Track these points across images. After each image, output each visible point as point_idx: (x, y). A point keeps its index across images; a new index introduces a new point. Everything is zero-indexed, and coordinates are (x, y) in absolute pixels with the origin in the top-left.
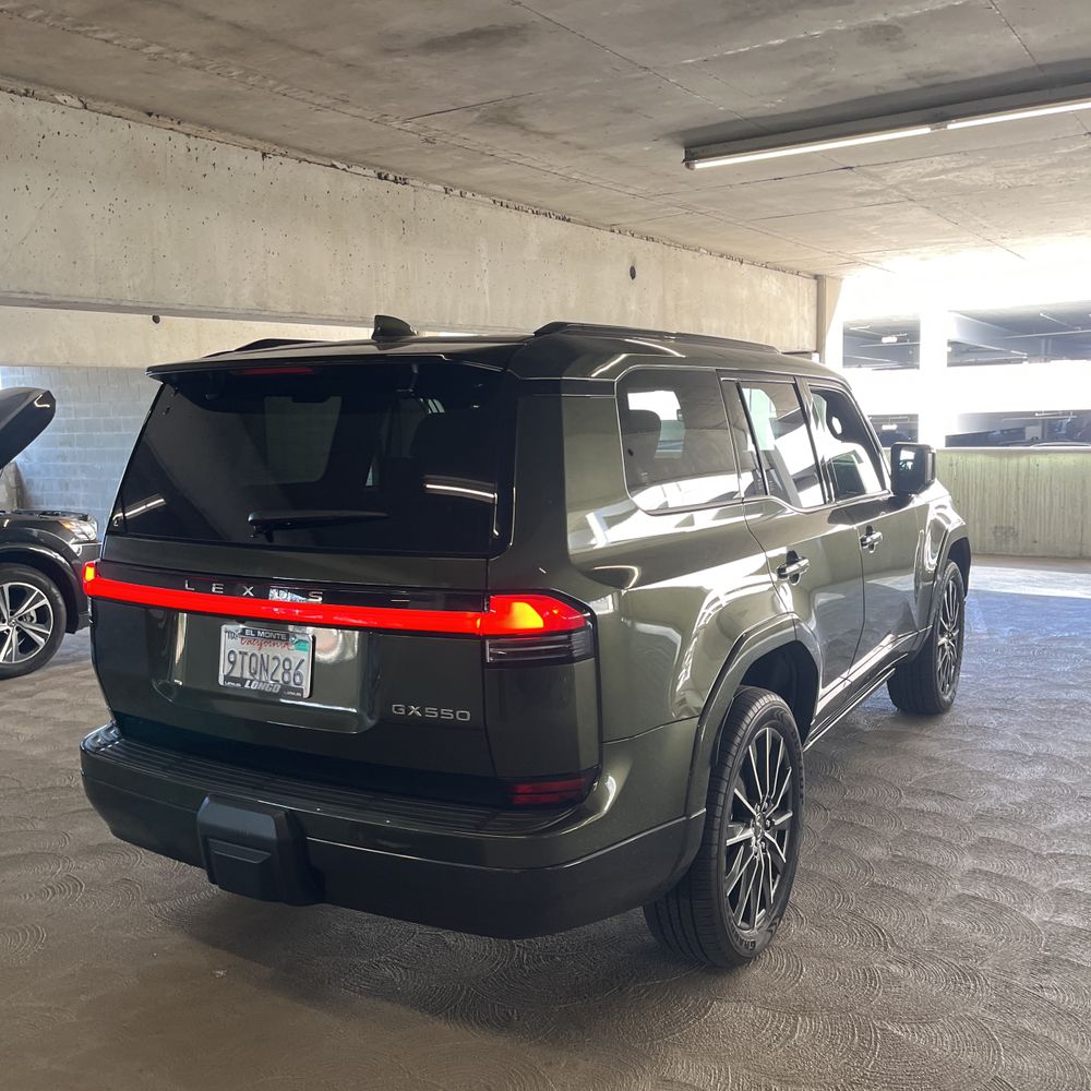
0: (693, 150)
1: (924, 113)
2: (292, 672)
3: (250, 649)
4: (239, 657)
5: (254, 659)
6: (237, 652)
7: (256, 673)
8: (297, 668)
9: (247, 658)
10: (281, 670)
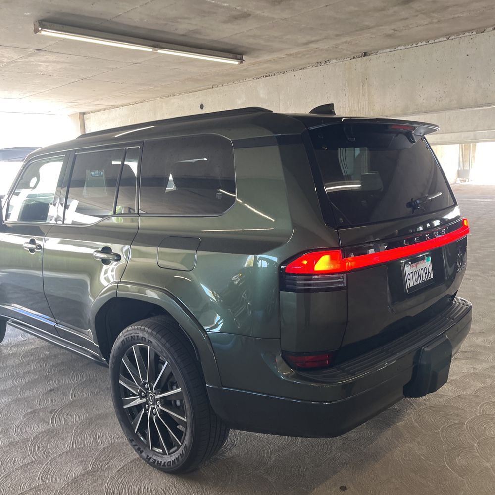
1: (153, 43)
2: (427, 273)
3: (414, 270)
5: (416, 274)
6: (410, 274)
7: (417, 280)
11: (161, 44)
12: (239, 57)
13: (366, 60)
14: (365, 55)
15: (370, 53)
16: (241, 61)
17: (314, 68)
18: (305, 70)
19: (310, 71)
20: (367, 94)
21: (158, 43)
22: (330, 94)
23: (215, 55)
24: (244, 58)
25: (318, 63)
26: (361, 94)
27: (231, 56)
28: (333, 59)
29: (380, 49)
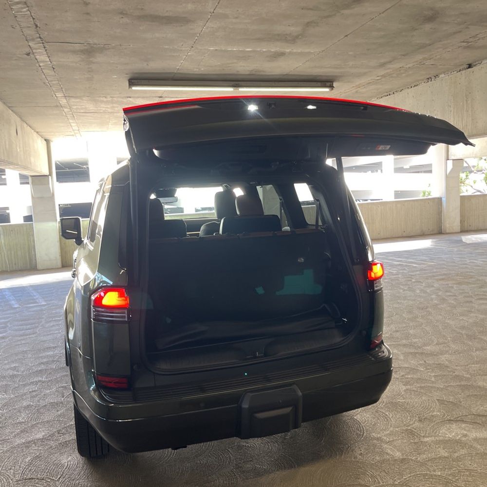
0: (133, 81)
1: (233, 83)
11: (240, 83)
12: (328, 84)
13: (470, 72)
14: (470, 66)
15: (475, 64)
16: (332, 87)
17: (426, 84)
18: (417, 87)
19: (422, 87)
20: (470, 109)
22: (438, 111)
23: (300, 85)
24: (335, 84)
25: (428, 79)
26: (465, 110)
27: (319, 84)
28: (441, 74)
29: (483, 59)
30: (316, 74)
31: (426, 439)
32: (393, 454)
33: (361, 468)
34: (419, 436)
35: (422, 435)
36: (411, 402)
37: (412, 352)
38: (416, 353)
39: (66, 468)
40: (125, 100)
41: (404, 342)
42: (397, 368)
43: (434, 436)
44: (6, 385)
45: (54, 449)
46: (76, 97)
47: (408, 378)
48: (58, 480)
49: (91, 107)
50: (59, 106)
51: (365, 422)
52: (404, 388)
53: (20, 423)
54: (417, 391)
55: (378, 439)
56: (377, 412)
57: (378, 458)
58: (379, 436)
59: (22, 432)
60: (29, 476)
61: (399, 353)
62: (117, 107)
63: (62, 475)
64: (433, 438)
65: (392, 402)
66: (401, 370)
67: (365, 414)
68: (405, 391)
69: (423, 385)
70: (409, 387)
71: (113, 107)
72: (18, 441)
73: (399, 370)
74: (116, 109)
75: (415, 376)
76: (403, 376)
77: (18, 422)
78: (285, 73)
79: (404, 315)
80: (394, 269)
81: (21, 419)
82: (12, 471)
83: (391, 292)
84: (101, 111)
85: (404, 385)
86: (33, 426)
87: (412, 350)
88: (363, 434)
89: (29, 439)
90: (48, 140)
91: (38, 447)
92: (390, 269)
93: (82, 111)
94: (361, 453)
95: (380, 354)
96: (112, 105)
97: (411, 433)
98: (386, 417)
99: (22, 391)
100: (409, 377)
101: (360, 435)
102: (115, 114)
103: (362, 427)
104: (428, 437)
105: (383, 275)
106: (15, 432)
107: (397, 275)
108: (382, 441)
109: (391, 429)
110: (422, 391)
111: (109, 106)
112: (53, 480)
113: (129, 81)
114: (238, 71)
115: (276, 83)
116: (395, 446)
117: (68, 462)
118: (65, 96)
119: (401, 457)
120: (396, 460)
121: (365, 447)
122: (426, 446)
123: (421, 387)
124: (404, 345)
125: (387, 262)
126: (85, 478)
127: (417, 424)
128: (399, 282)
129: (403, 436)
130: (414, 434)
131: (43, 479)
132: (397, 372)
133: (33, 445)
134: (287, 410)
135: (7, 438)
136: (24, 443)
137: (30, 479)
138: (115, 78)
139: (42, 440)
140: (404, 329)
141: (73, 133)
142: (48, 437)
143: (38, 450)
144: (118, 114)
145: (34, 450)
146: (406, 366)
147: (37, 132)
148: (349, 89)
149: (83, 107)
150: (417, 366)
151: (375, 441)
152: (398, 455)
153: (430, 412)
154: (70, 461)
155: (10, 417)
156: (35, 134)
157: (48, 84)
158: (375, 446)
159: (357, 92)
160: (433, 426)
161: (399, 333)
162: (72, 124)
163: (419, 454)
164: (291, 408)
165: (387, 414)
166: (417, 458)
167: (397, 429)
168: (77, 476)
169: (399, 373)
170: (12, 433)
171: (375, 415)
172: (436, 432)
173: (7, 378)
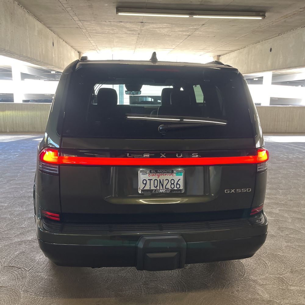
0: (119, 9)
1: (189, 12)
2: (175, 184)
3: (154, 178)
4: (148, 182)
5: (156, 181)
6: (147, 180)
7: (157, 186)
8: (177, 182)
9: (152, 182)
10: (170, 184)
11: (195, 12)
12: (261, 14)
16: (264, 16)
21: (192, 11)
24: (267, 14)
27: (254, 13)
30: (251, 5)
31: (292, 288)
32: (263, 295)
33: (234, 302)
34: (287, 284)
35: (290, 284)
36: (288, 256)
37: (299, 217)
38: (301, 219)
39: (36, 263)
40: (119, 24)
41: (295, 209)
42: (284, 228)
43: (299, 286)
44: (24, 202)
45: (35, 248)
46: (87, 21)
47: (290, 237)
48: (28, 271)
49: (98, 29)
50: (79, 28)
51: (248, 266)
52: (286, 244)
53: (22, 228)
54: (295, 249)
55: (254, 281)
56: (259, 259)
57: (250, 296)
58: (255, 278)
59: (21, 234)
60: (13, 265)
61: (289, 217)
62: (116, 29)
63: (33, 267)
64: (298, 288)
65: (273, 254)
66: (286, 230)
67: (250, 260)
68: (285, 247)
69: (301, 244)
70: (290, 244)
71: (113, 29)
72: (17, 240)
73: (285, 230)
74: (115, 31)
75: (297, 237)
76: (287, 235)
77: (21, 227)
78: (228, 4)
79: (300, 189)
80: (301, 155)
81: (23, 226)
82: (4, 259)
83: (295, 171)
84: (106, 32)
85: (286, 242)
86: (28, 231)
87: (300, 216)
88: (244, 275)
89: (23, 240)
90: (80, 52)
91: (26, 245)
92: (298, 155)
93: (95, 32)
94: (238, 290)
95: (257, 221)
96: (111, 28)
97: (282, 281)
98: (265, 265)
99: (31, 207)
100: (292, 236)
101: (241, 275)
102: (116, 35)
103: (245, 269)
104: (294, 286)
105: (267, 159)
106: (16, 233)
107: (303, 159)
108: (257, 283)
109: (267, 275)
110: (299, 249)
111: (110, 29)
112: (26, 270)
113: (116, 9)
114: (191, 2)
115: (221, 12)
116: (266, 289)
117: (39, 259)
118: (80, 20)
119: (268, 299)
120: (263, 300)
121: (242, 285)
122: (291, 293)
123: (299, 246)
124: (295, 212)
125: (298, 150)
126: (45, 272)
127: (288, 274)
128: (303, 164)
129: (274, 282)
130: (284, 282)
131: (20, 268)
132: (283, 231)
133: (24, 244)
134: (173, 254)
135: (11, 236)
136: (19, 242)
137: (13, 267)
138: (107, 6)
139: (30, 241)
140: (298, 199)
141: (94, 48)
142: (34, 240)
143: (25, 247)
144: (118, 35)
145: (23, 247)
146: (291, 227)
147: (72, 47)
148: (278, 19)
149: (94, 28)
150: (300, 229)
151: (251, 282)
152: (266, 296)
153: (301, 267)
154: (41, 259)
155: (18, 223)
156: (69, 47)
157: (65, 10)
158: (250, 286)
159: (285, 21)
160: (301, 278)
161: (292, 202)
162: (91, 41)
163: (284, 299)
164: (175, 253)
165: (267, 262)
166: (281, 302)
167: (271, 276)
168: (41, 270)
169: (284, 232)
170: (14, 233)
171: (257, 262)
172: (302, 283)
173: (26, 198)
